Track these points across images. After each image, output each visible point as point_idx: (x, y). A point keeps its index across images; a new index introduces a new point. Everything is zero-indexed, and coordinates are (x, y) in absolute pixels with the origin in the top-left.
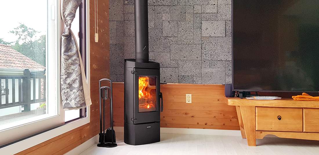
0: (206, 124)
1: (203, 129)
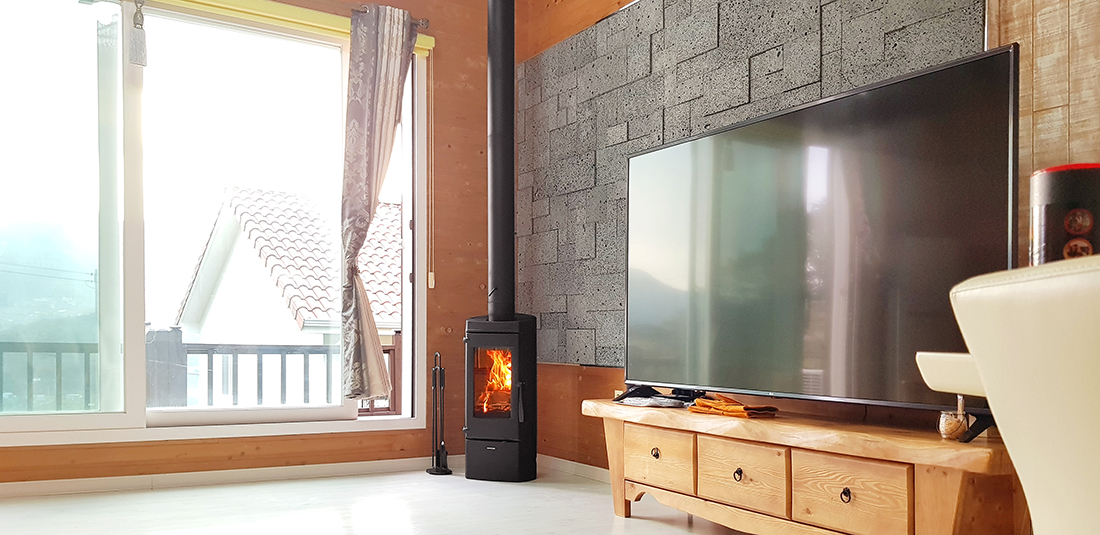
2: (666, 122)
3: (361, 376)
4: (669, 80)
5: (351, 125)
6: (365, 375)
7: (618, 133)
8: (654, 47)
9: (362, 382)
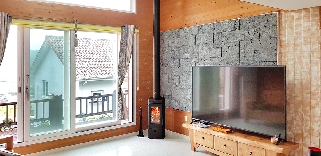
2: (200, 56)
3: (123, 114)
4: (200, 47)
5: (121, 53)
7: (186, 56)
8: (196, 38)
9: (123, 116)
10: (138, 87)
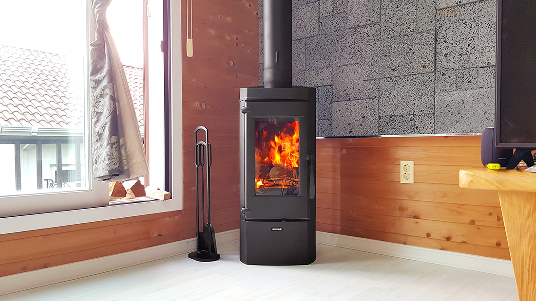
0: (448, 239)
1: (442, 249)
6: (123, 151)
9: (120, 161)
10: (190, 42)
